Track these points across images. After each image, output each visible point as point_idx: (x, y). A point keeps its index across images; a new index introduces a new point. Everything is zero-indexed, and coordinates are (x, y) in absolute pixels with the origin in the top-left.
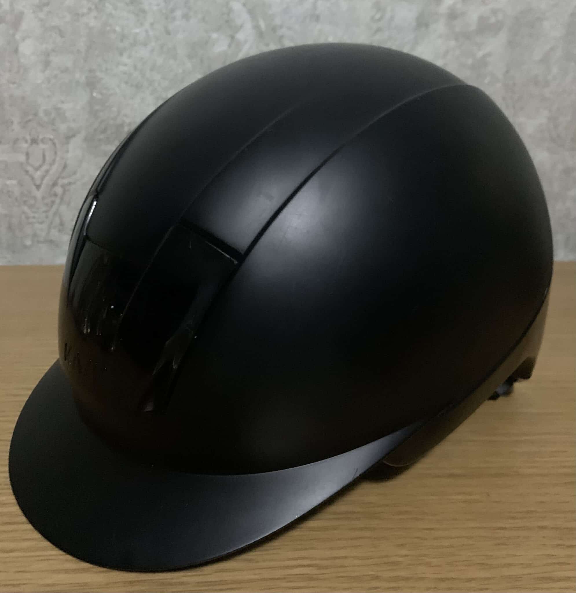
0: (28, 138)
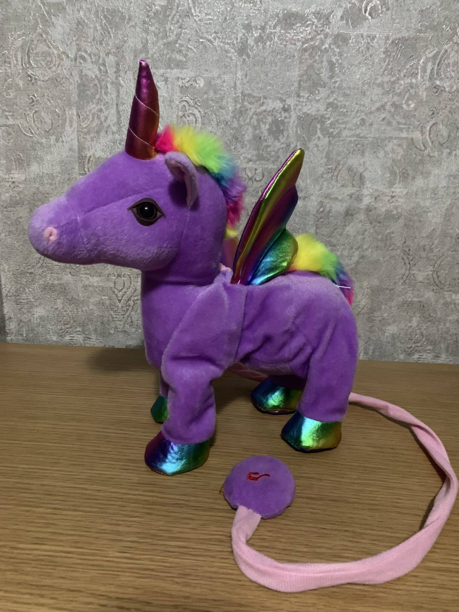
0: (116, 273)
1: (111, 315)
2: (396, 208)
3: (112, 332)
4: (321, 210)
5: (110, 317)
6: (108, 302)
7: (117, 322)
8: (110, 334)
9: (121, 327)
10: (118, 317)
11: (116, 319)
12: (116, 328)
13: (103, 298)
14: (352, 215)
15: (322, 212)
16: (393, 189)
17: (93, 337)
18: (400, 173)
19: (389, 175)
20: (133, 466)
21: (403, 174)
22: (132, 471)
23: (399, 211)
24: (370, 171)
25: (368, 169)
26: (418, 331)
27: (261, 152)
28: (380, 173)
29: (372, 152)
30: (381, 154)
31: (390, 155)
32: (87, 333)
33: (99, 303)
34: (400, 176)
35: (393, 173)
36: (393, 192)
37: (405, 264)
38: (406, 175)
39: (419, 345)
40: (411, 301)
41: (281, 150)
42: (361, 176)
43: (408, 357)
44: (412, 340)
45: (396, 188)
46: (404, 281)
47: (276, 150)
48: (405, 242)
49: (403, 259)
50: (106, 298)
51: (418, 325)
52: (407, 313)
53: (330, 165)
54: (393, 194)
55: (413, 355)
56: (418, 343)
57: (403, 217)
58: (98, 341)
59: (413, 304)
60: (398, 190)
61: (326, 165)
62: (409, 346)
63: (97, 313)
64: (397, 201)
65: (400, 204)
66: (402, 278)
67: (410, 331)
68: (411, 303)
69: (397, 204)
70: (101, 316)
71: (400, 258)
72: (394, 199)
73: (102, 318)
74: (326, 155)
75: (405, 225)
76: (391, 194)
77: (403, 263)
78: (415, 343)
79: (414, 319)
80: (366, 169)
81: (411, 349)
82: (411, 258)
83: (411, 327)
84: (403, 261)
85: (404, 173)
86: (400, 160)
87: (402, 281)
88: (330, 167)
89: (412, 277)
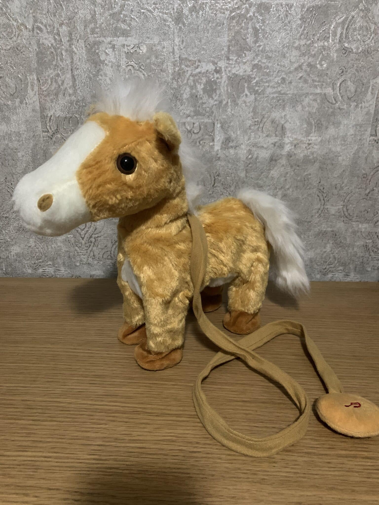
1: (76, 250)
2: (313, 154)
3: (78, 264)
4: (250, 157)
5: (76, 252)
6: (73, 240)
7: (82, 256)
8: (76, 266)
9: (85, 260)
10: (82, 251)
11: (80, 254)
12: (81, 261)
13: (69, 236)
14: (276, 160)
15: (251, 158)
16: (309, 138)
17: (62, 269)
18: (315, 123)
19: (306, 126)
20: (99, 381)
21: (317, 124)
22: (98, 385)
23: (315, 156)
24: (290, 123)
25: (288, 121)
26: (331, 255)
27: (197, 108)
28: (298, 124)
29: (291, 107)
30: (299, 108)
31: (307, 109)
32: (56, 266)
33: (66, 241)
34: (315, 126)
35: (309, 124)
36: (309, 140)
37: (320, 200)
38: (320, 125)
39: (332, 266)
40: (325, 231)
41: (214, 106)
42: (282, 127)
43: (323, 276)
44: (326, 262)
45: (312, 136)
46: (320, 215)
47: (210, 106)
48: (320, 182)
49: (318, 196)
50: (71, 236)
51: (331, 251)
52: (323, 241)
53: (256, 118)
54: (310, 142)
55: (328, 275)
56: (332, 264)
57: (318, 161)
58: (67, 272)
59: (327, 233)
60: (313, 138)
61: (253, 118)
62: (324, 267)
63: (64, 249)
64: (313, 147)
65: (315, 150)
66: (318, 212)
67: (325, 255)
68: (326, 232)
69: (313, 150)
70: (67, 251)
71: (316, 196)
72: (310, 146)
73: (68, 253)
74: (253, 110)
75: (320, 168)
76: (308, 142)
77: (318, 199)
78: (329, 265)
79: (328, 245)
80: (287, 121)
81: (326, 270)
82: (325, 195)
83: (325, 252)
84: (318, 198)
85: (319, 123)
86: (316, 113)
87: (317, 215)
88: (256, 120)
89: (326, 211)
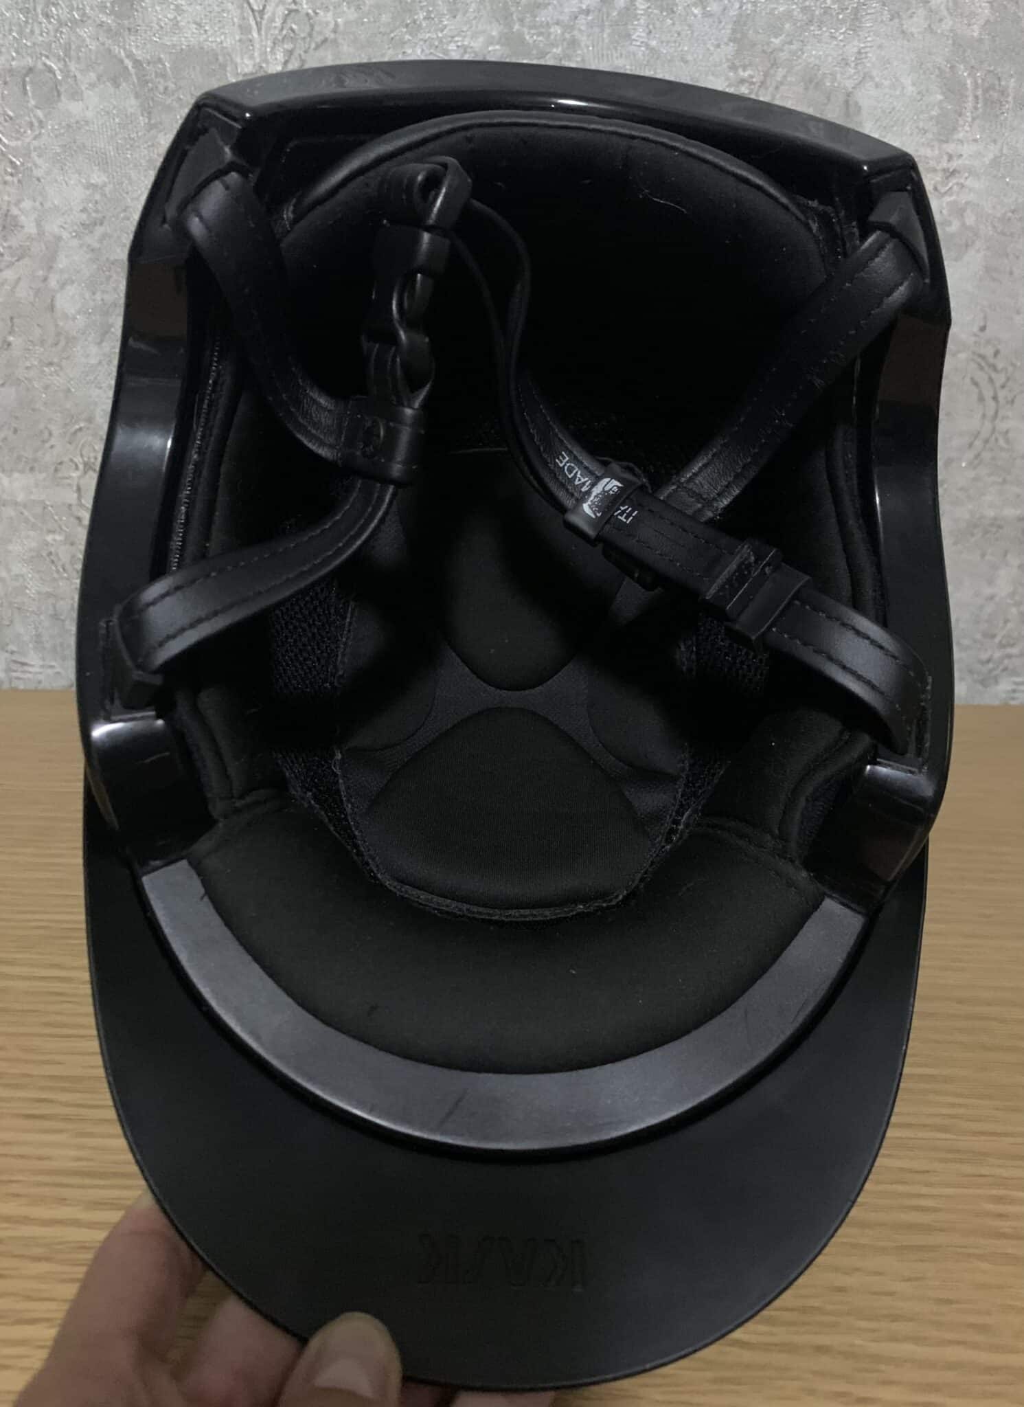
13: (49, 538)
16: (950, 148)
18: (976, 86)
19: (940, 97)
21: (986, 91)
23: (970, 220)
24: (877, 86)
25: (872, 78)
26: (1014, 610)
27: (516, 27)
28: (910, 89)
29: (886, 16)
30: (916, 23)
31: (948, 24)
33: (39, 556)
34: (976, 97)
35: (953, 89)
36: (950, 157)
37: (981, 399)
38: (995, 95)
39: (1014, 651)
40: (995, 519)
41: (582, 21)
42: (847, 103)
44: (993, 636)
45: (961, 142)
46: (977, 456)
47: (565, 18)
48: (983, 329)
49: (976, 384)
51: (1013, 594)
52: (983, 555)
53: (745, 68)
54: (955, 164)
56: (1012, 645)
57: (978, 244)
59: (1000, 527)
60: (967, 149)
61: (733, 68)
64: (962, 186)
65: (971, 197)
66: (971, 445)
67: (989, 608)
68: (997, 524)
69: (964, 198)
71: (968, 380)
72: (953, 181)
74: (734, 31)
75: (988, 269)
76: (944, 164)
77: (975, 397)
78: (1002, 646)
79: (1002, 572)
80: (867, 77)
82: (1000, 379)
83: (992, 598)
84: (976, 390)
85: (992, 87)
86: (980, 40)
87: (970, 455)
88: (746, 74)
89: (1002, 442)
